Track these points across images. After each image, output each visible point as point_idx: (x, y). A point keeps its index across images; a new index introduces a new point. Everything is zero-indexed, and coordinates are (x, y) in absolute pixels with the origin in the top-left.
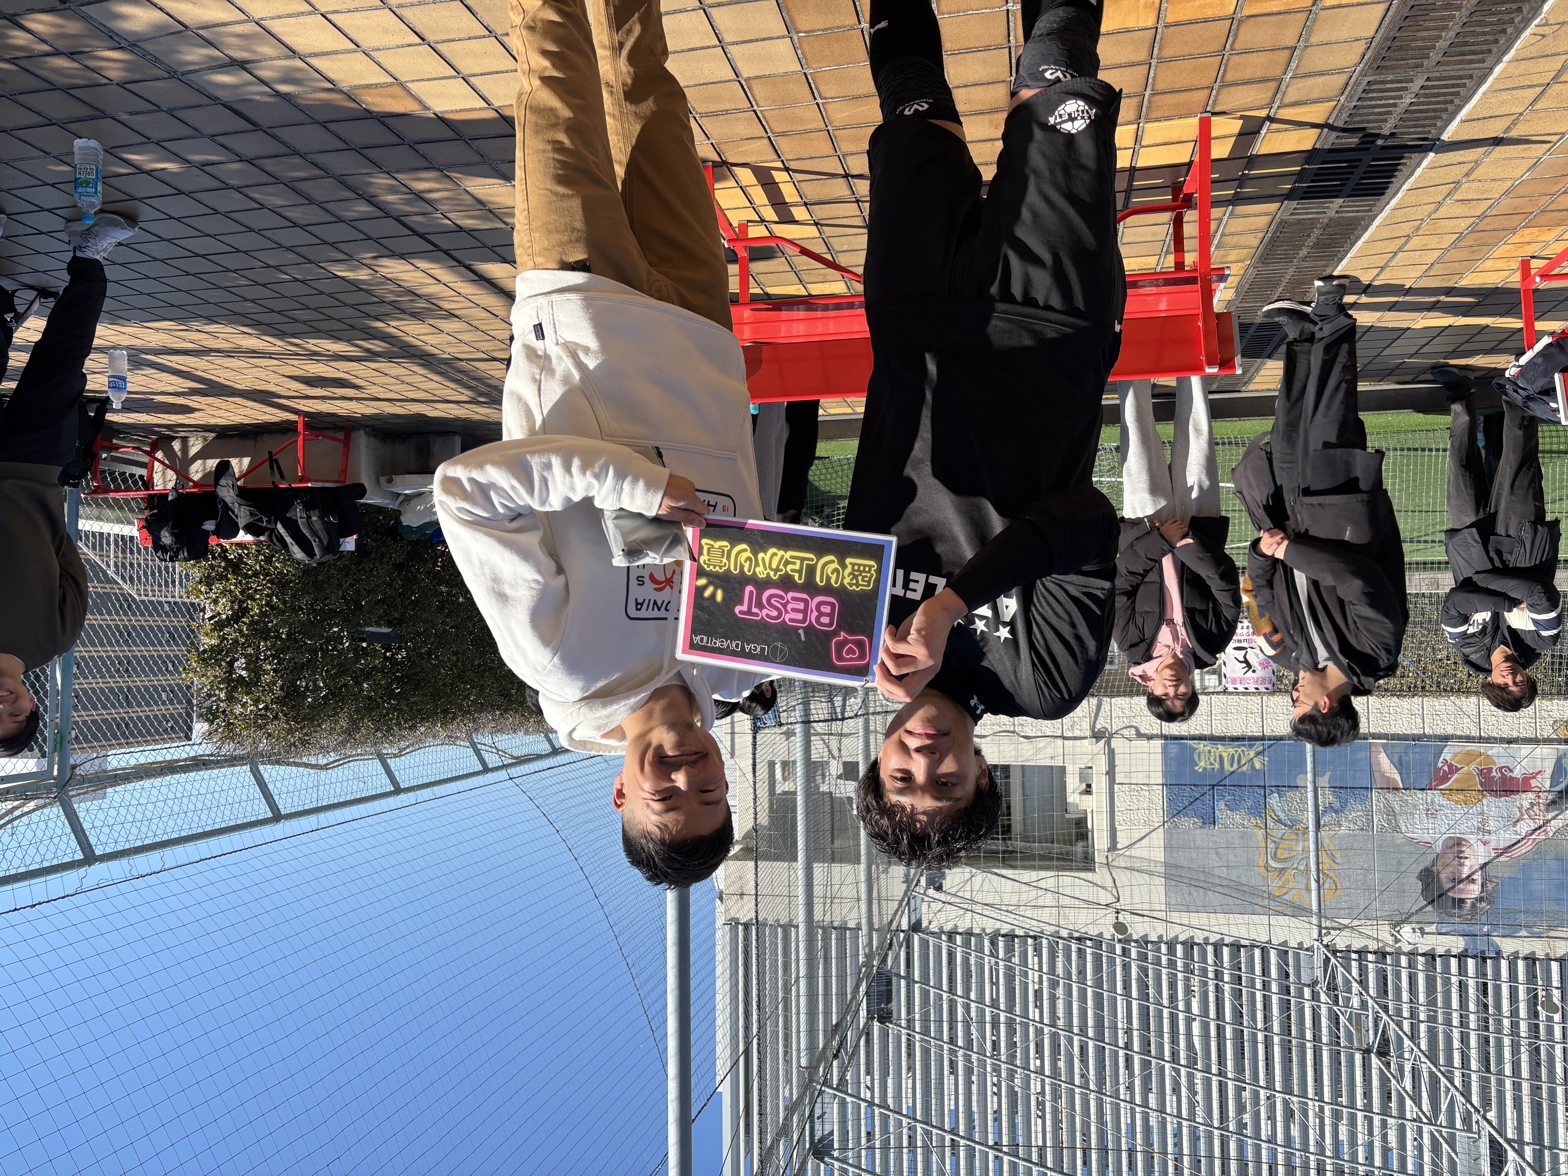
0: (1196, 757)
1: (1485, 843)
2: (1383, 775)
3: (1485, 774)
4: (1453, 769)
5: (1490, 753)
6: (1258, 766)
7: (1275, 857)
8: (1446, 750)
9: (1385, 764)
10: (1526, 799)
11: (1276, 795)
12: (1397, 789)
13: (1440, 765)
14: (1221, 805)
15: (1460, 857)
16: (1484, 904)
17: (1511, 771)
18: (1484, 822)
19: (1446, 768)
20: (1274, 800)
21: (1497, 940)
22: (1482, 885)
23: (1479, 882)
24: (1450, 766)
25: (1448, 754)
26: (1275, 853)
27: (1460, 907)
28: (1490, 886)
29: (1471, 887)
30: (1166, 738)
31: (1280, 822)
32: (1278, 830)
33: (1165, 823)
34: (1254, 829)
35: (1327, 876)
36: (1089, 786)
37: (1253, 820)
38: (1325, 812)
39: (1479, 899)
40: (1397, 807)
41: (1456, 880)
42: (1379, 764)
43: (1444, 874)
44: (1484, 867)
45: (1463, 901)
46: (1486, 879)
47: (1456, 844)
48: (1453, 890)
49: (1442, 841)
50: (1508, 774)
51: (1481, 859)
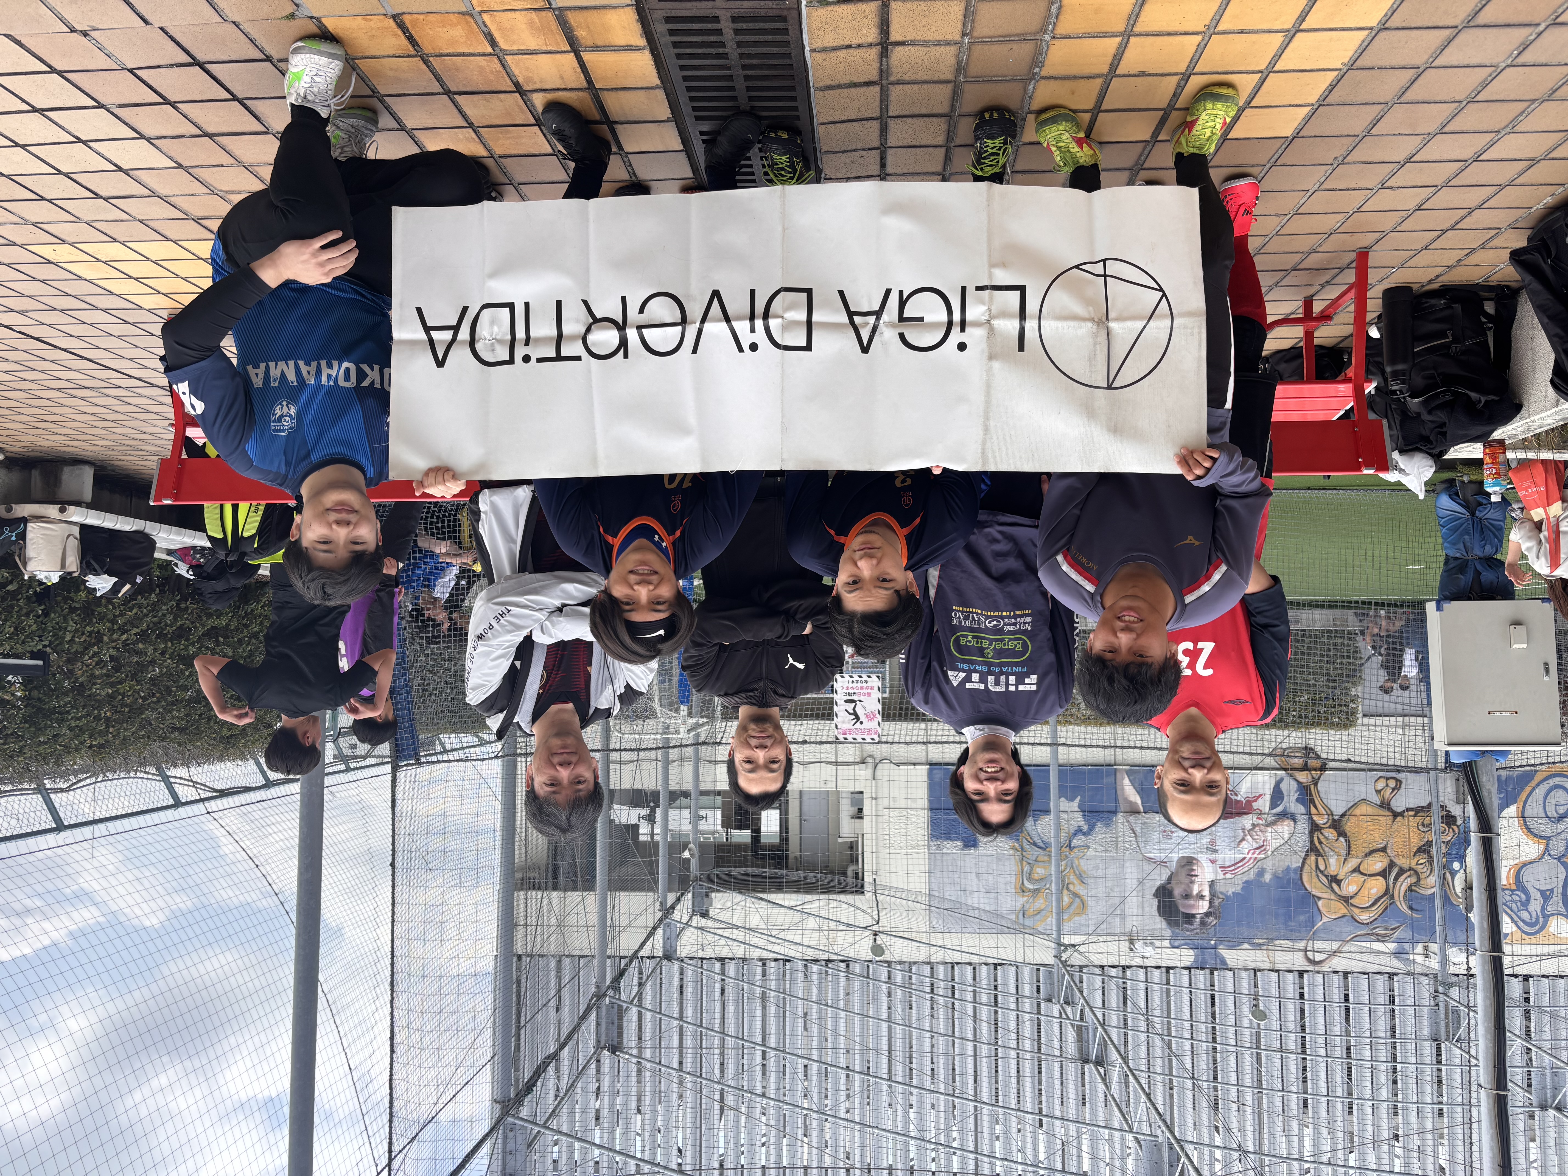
1: (1213, 862)
2: (1125, 799)
7: (1030, 878)
9: (1128, 789)
10: (1247, 821)
15: (1191, 875)
16: (1211, 919)
18: (1213, 842)
21: (1223, 951)
22: (1211, 902)
23: (1207, 898)
26: (1030, 875)
27: (1191, 923)
28: (1216, 902)
29: (1201, 903)
30: (931, 764)
31: (1035, 844)
32: (1033, 853)
33: (929, 846)
34: (1011, 852)
35: (1076, 895)
36: (860, 810)
37: (1010, 843)
38: (1075, 834)
39: (1207, 914)
40: (1138, 829)
41: (1187, 896)
42: (1123, 789)
43: (1177, 892)
44: (1212, 884)
45: (1193, 916)
46: (1213, 895)
47: (1188, 863)
48: (1185, 906)
49: (1175, 859)
50: (1233, 797)
51: (1210, 877)
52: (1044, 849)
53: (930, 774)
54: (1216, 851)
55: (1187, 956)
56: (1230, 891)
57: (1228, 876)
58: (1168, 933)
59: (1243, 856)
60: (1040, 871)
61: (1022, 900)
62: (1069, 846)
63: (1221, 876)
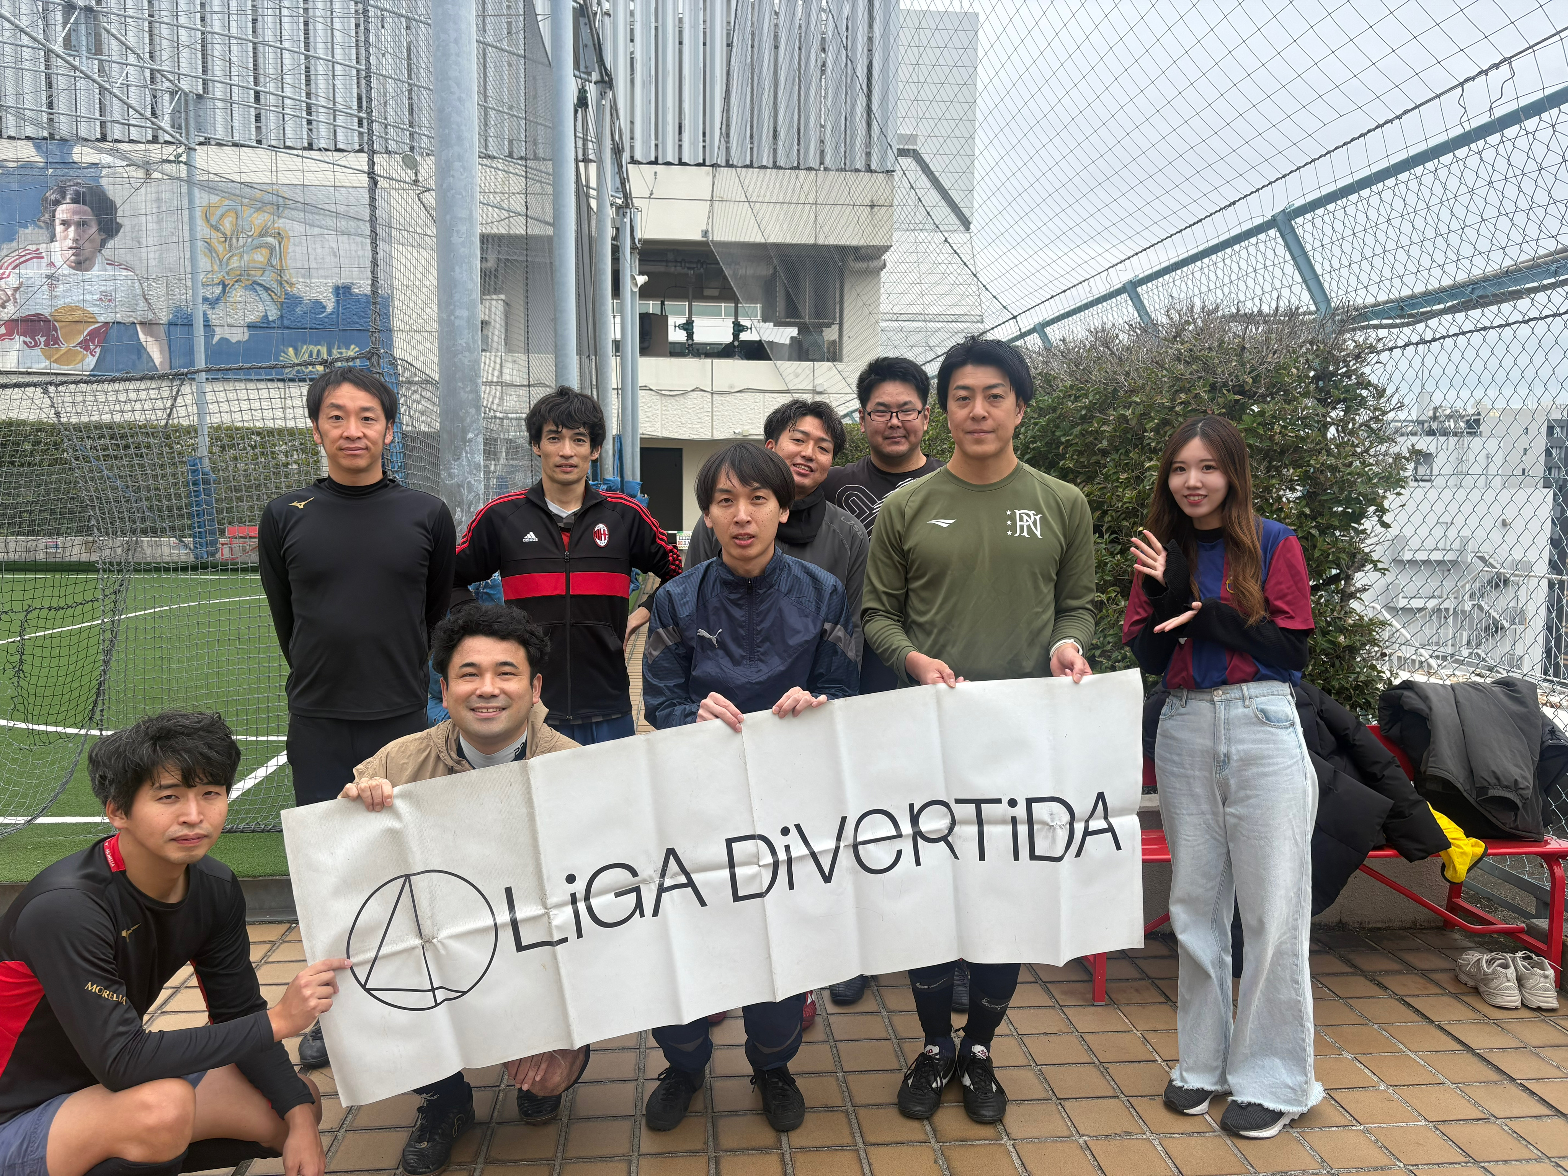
1: (51, 264)
2: (157, 339)
3: (53, 341)
4: (84, 345)
5: (48, 363)
6: (291, 351)
7: (272, 249)
8: (92, 367)
9: (156, 352)
10: (10, 311)
11: (271, 318)
12: (141, 323)
13: (98, 350)
14: (330, 306)
15: (77, 249)
16: (53, 197)
17: (25, 343)
18: (52, 287)
19: (92, 347)
20: (273, 314)
21: (39, 159)
22: (53, 217)
23: (57, 222)
24: (87, 349)
25: (91, 361)
26: (271, 253)
27: (77, 193)
28: (47, 216)
29: (65, 216)
31: (267, 289)
32: (268, 279)
33: (392, 287)
34: (294, 280)
35: (216, 228)
37: (295, 291)
38: (217, 299)
39: (57, 203)
40: (142, 304)
41: (81, 225)
42: (161, 351)
43: (93, 229)
44: (52, 239)
45: (75, 201)
46: (51, 225)
47: (81, 263)
48: (84, 213)
49: (96, 267)
50: (28, 339)
51: (56, 246)
52: (255, 282)
54: (48, 277)
55: (82, 154)
56: (29, 230)
57: (34, 247)
58: (104, 181)
59: (17, 271)
60: (260, 257)
61: (281, 223)
62: (225, 286)
63: (43, 247)
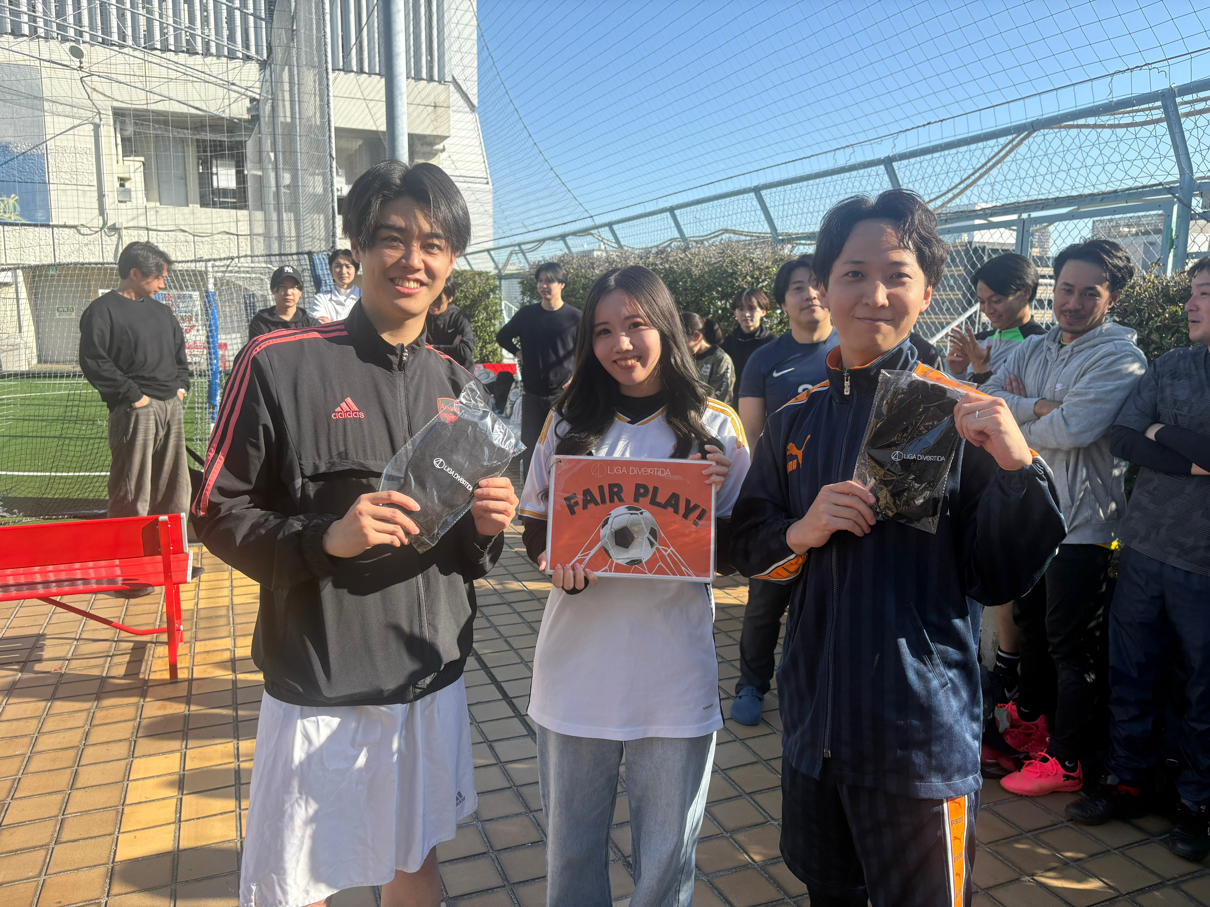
0: (18, 208)
30: (48, 226)
33: (46, 150)
36: (122, 185)
53: (49, 217)
